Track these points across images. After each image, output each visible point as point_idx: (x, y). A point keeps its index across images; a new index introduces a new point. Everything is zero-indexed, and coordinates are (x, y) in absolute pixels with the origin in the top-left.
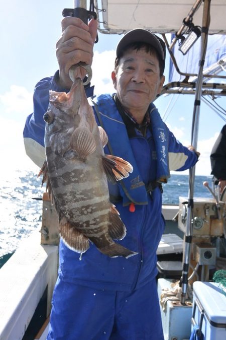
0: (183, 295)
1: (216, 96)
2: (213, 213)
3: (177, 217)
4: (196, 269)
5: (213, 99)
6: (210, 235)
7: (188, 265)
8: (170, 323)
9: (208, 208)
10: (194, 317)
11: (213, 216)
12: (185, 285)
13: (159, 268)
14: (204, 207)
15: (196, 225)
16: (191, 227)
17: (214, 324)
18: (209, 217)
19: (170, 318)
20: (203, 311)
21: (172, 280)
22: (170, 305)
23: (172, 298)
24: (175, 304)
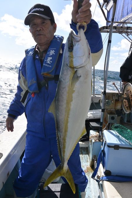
0: (100, 136)
1: (129, 34)
2: (117, 98)
3: (100, 100)
4: (107, 125)
5: (127, 36)
6: (115, 109)
7: (102, 122)
8: (93, 149)
9: (114, 95)
10: (102, 145)
11: (117, 99)
12: (101, 132)
13: (91, 125)
14: (112, 95)
15: (107, 104)
16: (104, 105)
17: (109, 146)
18: (114, 100)
19: (93, 147)
20: (105, 142)
21: (96, 131)
22: (93, 141)
23: (94, 138)
24: (96, 140)
